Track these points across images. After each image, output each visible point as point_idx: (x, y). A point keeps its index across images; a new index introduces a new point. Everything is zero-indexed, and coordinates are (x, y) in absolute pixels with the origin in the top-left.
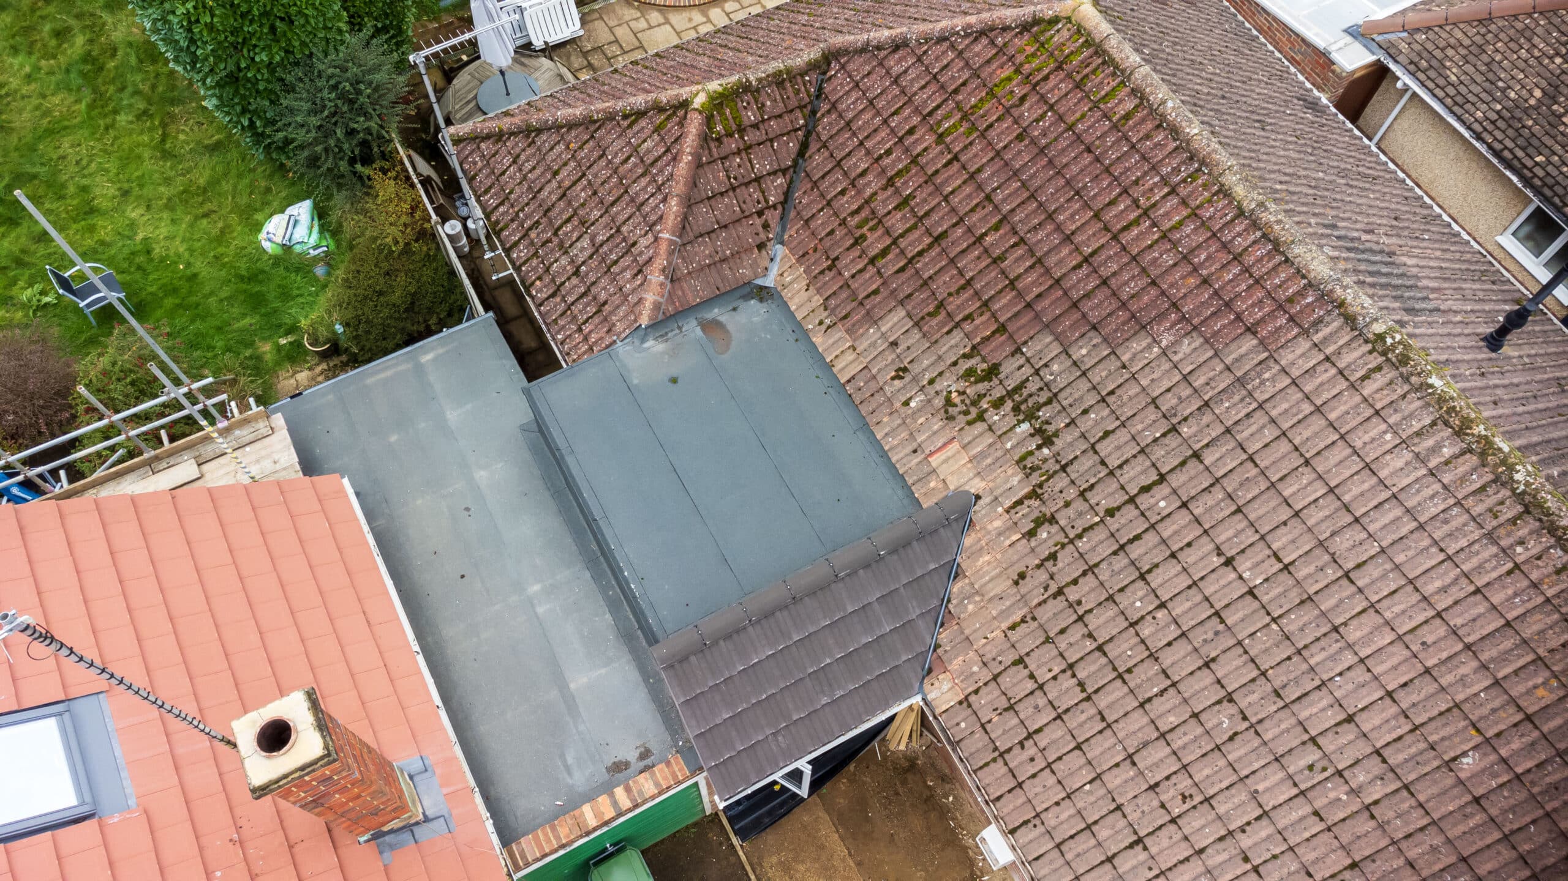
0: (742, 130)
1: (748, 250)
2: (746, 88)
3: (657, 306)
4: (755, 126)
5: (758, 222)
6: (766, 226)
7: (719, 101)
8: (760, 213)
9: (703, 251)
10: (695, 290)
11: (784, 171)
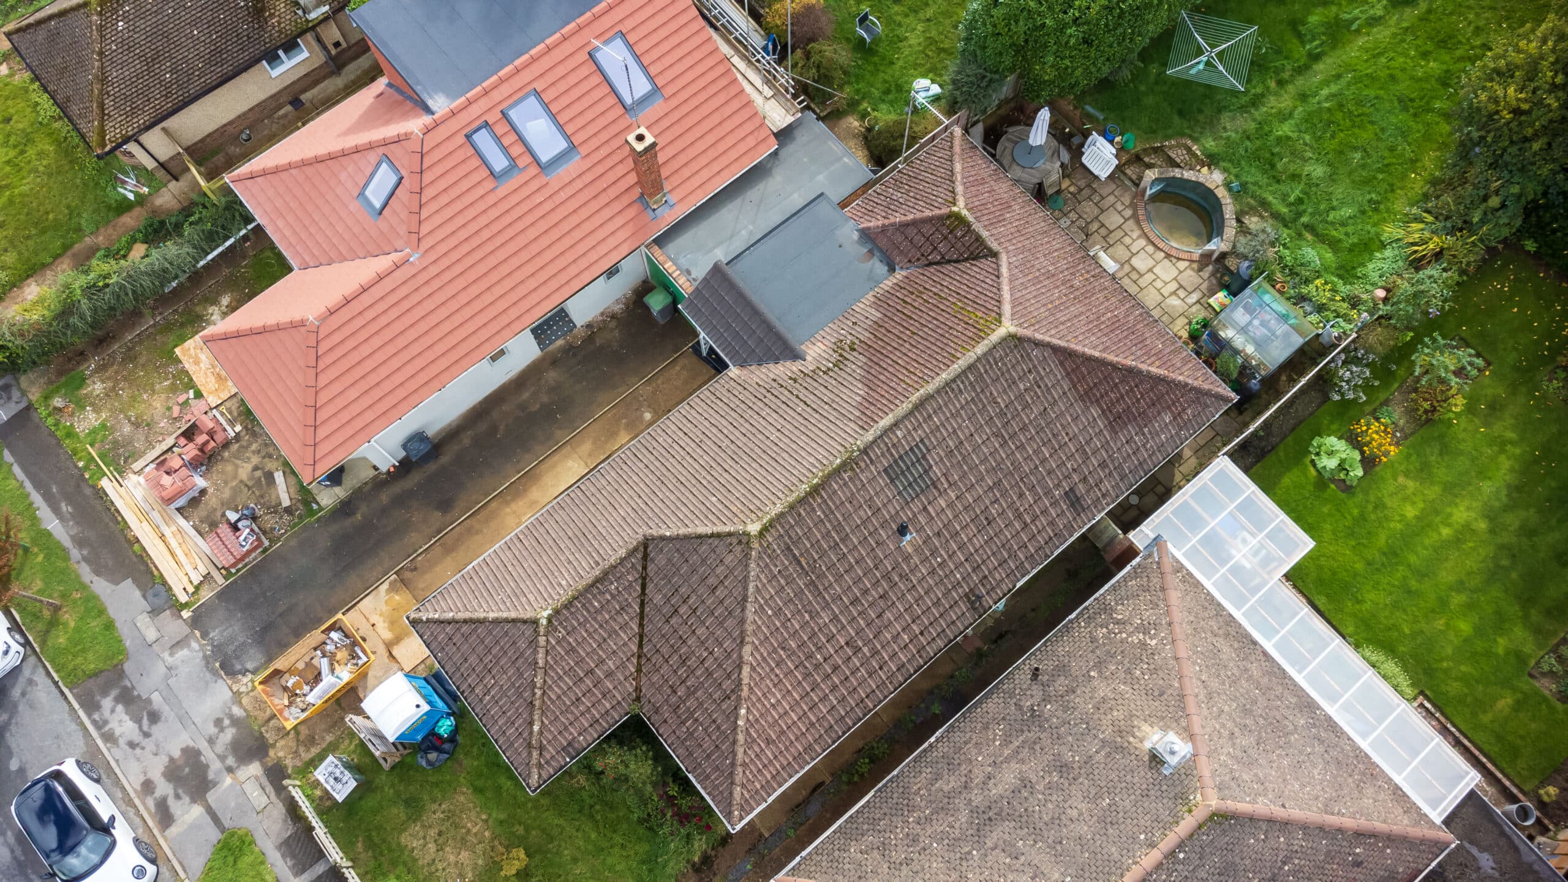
0: (951, 232)
1: (906, 256)
2: (968, 225)
3: (869, 228)
4: (956, 237)
5: (919, 255)
6: (918, 259)
7: (958, 217)
8: (923, 255)
9: (899, 238)
10: (883, 242)
11: (943, 258)
